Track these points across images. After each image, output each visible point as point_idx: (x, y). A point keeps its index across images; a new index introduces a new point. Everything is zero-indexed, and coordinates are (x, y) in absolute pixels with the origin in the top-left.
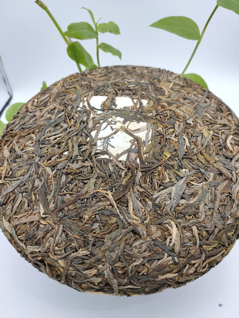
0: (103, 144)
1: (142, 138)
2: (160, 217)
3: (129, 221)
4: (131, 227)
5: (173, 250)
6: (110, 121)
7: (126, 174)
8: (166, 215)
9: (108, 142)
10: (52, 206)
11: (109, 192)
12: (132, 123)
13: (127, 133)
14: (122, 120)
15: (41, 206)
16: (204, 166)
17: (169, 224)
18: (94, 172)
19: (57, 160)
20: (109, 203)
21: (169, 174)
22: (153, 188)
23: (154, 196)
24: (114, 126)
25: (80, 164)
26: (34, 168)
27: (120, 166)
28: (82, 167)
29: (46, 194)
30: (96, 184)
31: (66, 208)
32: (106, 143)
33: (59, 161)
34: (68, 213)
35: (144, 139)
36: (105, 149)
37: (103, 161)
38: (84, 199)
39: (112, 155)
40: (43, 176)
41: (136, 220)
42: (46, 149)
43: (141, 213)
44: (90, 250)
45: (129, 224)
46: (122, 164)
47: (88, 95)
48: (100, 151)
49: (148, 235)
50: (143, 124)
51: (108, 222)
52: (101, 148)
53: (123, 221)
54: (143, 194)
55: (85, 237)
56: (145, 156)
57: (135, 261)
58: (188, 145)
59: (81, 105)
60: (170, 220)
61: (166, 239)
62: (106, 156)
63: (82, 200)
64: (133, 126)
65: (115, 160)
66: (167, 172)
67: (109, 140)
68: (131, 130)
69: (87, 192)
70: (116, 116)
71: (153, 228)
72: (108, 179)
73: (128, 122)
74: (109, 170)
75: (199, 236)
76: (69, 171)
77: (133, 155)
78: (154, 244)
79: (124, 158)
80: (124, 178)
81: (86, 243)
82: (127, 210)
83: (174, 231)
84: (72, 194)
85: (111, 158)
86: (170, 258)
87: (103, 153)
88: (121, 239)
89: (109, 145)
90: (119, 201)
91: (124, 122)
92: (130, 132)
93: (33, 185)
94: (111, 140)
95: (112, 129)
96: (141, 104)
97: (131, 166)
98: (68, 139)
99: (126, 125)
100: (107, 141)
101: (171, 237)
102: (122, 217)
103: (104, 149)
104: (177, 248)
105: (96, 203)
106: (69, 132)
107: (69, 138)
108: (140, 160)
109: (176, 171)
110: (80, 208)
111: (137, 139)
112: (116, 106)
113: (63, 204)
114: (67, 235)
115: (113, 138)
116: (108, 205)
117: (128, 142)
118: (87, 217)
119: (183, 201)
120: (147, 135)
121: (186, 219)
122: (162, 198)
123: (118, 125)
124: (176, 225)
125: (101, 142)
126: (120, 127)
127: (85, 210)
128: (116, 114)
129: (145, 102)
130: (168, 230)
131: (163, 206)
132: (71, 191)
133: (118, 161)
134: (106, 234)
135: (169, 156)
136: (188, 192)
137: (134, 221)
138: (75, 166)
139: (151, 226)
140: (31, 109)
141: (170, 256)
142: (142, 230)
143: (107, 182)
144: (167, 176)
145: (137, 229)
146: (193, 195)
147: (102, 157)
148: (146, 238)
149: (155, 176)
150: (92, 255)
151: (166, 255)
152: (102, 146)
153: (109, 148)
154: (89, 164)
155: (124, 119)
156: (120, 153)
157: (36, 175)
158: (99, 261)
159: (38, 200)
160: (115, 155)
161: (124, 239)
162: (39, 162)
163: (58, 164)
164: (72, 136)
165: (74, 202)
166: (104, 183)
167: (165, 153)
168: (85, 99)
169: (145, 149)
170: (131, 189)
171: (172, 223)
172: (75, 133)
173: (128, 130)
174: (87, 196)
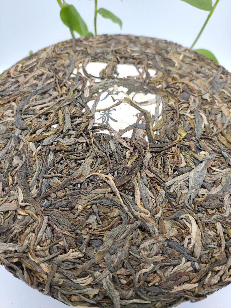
0: (103, 117)
1: (151, 112)
2: (175, 210)
3: (136, 214)
4: (139, 222)
5: (192, 254)
6: (111, 91)
7: (131, 155)
8: (183, 207)
9: (109, 114)
10: (34, 191)
11: (110, 176)
12: (138, 94)
13: (132, 105)
14: (126, 90)
15: (20, 191)
16: (227, 149)
17: (187, 219)
18: (90, 150)
19: (43, 134)
20: (109, 190)
21: (185, 157)
22: (166, 173)
23: (168, 184)
24: (115, 97)
25: (73, 140)
26: (13, 142)
27: (125, 144)
28: (75, 144)
29: (27, 176)
30: (94, 166)
31: (53, 195)
32: (106, 116)
33: (46, 134)
34: (55, 201)
35: (153, 113)
36: (105, 123)
37: (102, 137)
38: (78, 184)
39: (114, 130)
40: (24, 153)
41: (144, 213)
42: (30, 120)
43: (151, 204)
44: (84, 251)
45: (136, 218)
46: (127, 142)
47: (84, 61)
48: (98, 125)
49: (161, 233)
50: (151, 97)
52: (100, 122)
53: (128, 214)
54: (153, 180)
55: (77, 234)
56: (155, 133)
57: (143, 268)
58: (207, 123)
59: (75, 72)
60: (188, 215)
61: (183, 239)
62: (106, 132)
63: (74, 185)
64: (139, 97)
65: (117, 137)
66: (182, 154)
67: (110, 113)
68: (137, 103)
69: (81, 175)
70: (119, 86)
71: (167, 225)
72: (108, 159)
73: (133, 93)
74: (110, 148)
75: (224, 235)
76: (58, 148)
77: (141, 132)
78: (168, 245)
79: (128, 135)
80: (129, 159)
81: (78, 242)
82: (134, 199)
83: (194, 228)
84: (62, 177)
85: (113, 134)
86: (189, 264)
87: (102, 127)
88: (125, 238)
89: (110, 119)
90: (122, 187)
91: (128, 93)
92: (136, 104)
93: (11, 163)
94: (113, 112)
95: (114, 100)
96: (148, 74)
97: (137, 145)
98: (58, 110)
99: (131, 96)
100: (107, 113)
101: (189, 237)
102: (126, 209)
103: (103, 122)
104: (198, 251)
105: (93, 189)
106: (59, 101)
107: (60, 108)
108: (148, 138)
109: (194, 154)
110: (71, 195)
111: (144, 113)
112: (118, 74)
113: (49, 190)
114: (53, 230)
115: (115, 110)
116: (108, 193)
117: (133, 116)
118: (80, 207)
119: (203, 191)
120: (157, 108)
121: (208, 214)
122: (177, 186)
123: (121, 96)
124: (196, 221)
125: (100, 115)
126: (123, 98)
127: (78, 198)
128: (119, 83)
129: (152, 73)
130: (185, 227)
131: (179, 196)
132: (61, 173)
133: (122, 138)
134: (105, 230)
135: (184, 134)
136: (209, 180)
137: (143, 215)
138: (66, 142)
139: (164, 221)
140: (13, 74)
141: (188, 261)
142: (152, 225)
143: (107, 163)
144: (183, 158)
145: (146, 225)
146: (215, 183)
147: (101, 132)
148: (157, 237)
149: (168, 158)
150: (86, 258)
151: (184, 259)
152: (102, 118)
153: (110, 122)
154: (85, 141)
155: (129, 89)
156: (123, 128)
157: (15, 151)
158: (95, 266)
159: (17, 183)
160: (118, 131)
161: (129, 238)
162: (20, 136)
163: (44, 139)
164: (64, 106)
165: (63, 188)
166: (104, 165)
167: (179, 131)
168: (81, 65)
169: (154, 125)
170: (138, 174)
171: (191, 218)
172: (68, 103)
173: (133, 102)
174: (82, 180)
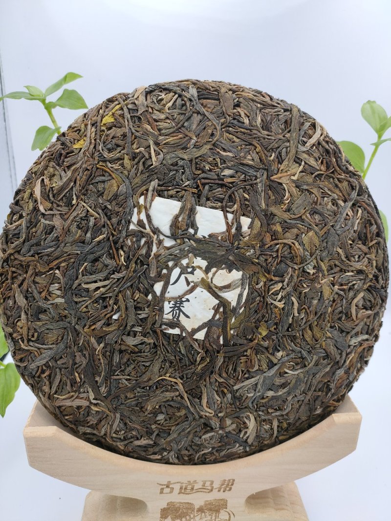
0: (173, 311)
1: (232, 302)
2: (238, 410)
3: (202, 413)
4: (202, 421)
5: (246, 441)
7: (202, 359)
8: (246, 407)
9: (181, 307)
11: (179, 381)
12: (220, 271)
13: (210, 292)
16: (309, 346)
17: (248, 418)
18: (158, 352)
19: (104, 329)
20: (177, 393)
21: (259, 360)
22: (235, 378)
23: (235, 388)
24: (191, 278)
25: (139, 339)
27: (196, 346)
28: (142, 344)
30: (162, 369)
31: (123, 396)
32: (177, 310)
33: (107, 330)
34: (125, 401)
35: (234, 303)
36: (175, 319)
37: (171, 338)
38: (147, 387)
39: (186, 329)
40: (86, 349)
41: (209, 412)
42: (84, 306)
43: (216, 406)
44: (154, 439)
45: (201, 417)
46: (199, 344)
48: (168, 321)
49: (221, 428)
50: (236, 275)
51: (176, 414)
52: (170, 317)
53: (193, 414)
54: (221, 384)
55: (147, 428)
56: (232, 332)
57: (203, 450)
59: (135, 219)
60: (248, 414)
61: (240, 431)
62: (177, 331)
63: (143, 388)
64: (222, 277)
65: (189, 339)
66: (257, 357)
67: (182, 305)
69: (150, 379)
70: (196, 256)
71: (228, 422)
72: (178, 364)
74: (180, 352)
75: (278, 428)
76: (123, 348)
77: (216, 331)
78: (226, 436)
79: (201, 335)
80: (199, 365)
81: (149, 433)
82: (200, 402)
83: (252, 424)
84: (130, 379)
85: (184, 335)
86: (241, 448)
87: (173, 325)
88: (189, 432)
89: (181, 313)
90: (190, 392)
93: (74, 360)
94: (185, 304)
95: (188, 283)
96: (239, 228)
97: (210, 348)
98: (118, 293)
99: (210, 275)
100: (178, 305)
101: (246, 430)
102: (192, 409)
104: (250, 441)
105: (162, 392)
106: (118, 279)
107: (120, 292)
108: (223, 339)
109: (269, 356)
110: (141, 397)
111: (223, 303)
112: (196, 230)
113: (118, 391)
114: (125, 424)
115: (188, 300)
116: (177, 396)
117: (210, 309)
118: (149, 408)
119: (270, 394)
120: (240, 296)
121: (268, 412)
122: (244, 389)
123: (199, 275)
124: (255, 418)
125: (170, 308)
126: (200, 280)
127: (147, 400)
128: (196, 250)
130: (245, 423)
131: (244, 398)
132: (129, 375)
133: (194, 339)
134: (173, 426)
135: (264, 333)
136: (278, 381)
137: (207, 414)
138: (131, 341)
139: (227, 419)
141: (241, 446)
142: (215, 423)
143: (176, 367)
144: (257, 362)
145: (210, 423)
146: (283, 386)
147: (171, 331)
148: (218, 431)
149: (241, 363)
150: (156, 444)
151: (238, 445)
152: (172, 313)
153: (182, 318)
154: (152, 341)
155: (208, 262)
156: (196, 327)
157: (76, 347)
158: (164, 449)
159: (84, 382)
160: (190, 330)
161: (193, 431)
162: (77, 327)
163: (106, 335)
164: (125, 289)
165: (132, 389)
166: (173, 369)
167: (260, 330)
169: (233, 320)
170: (208, 379)
171: (251, 415)
172: (129, 284)
173: (212, 285)
174: (151, 383)
